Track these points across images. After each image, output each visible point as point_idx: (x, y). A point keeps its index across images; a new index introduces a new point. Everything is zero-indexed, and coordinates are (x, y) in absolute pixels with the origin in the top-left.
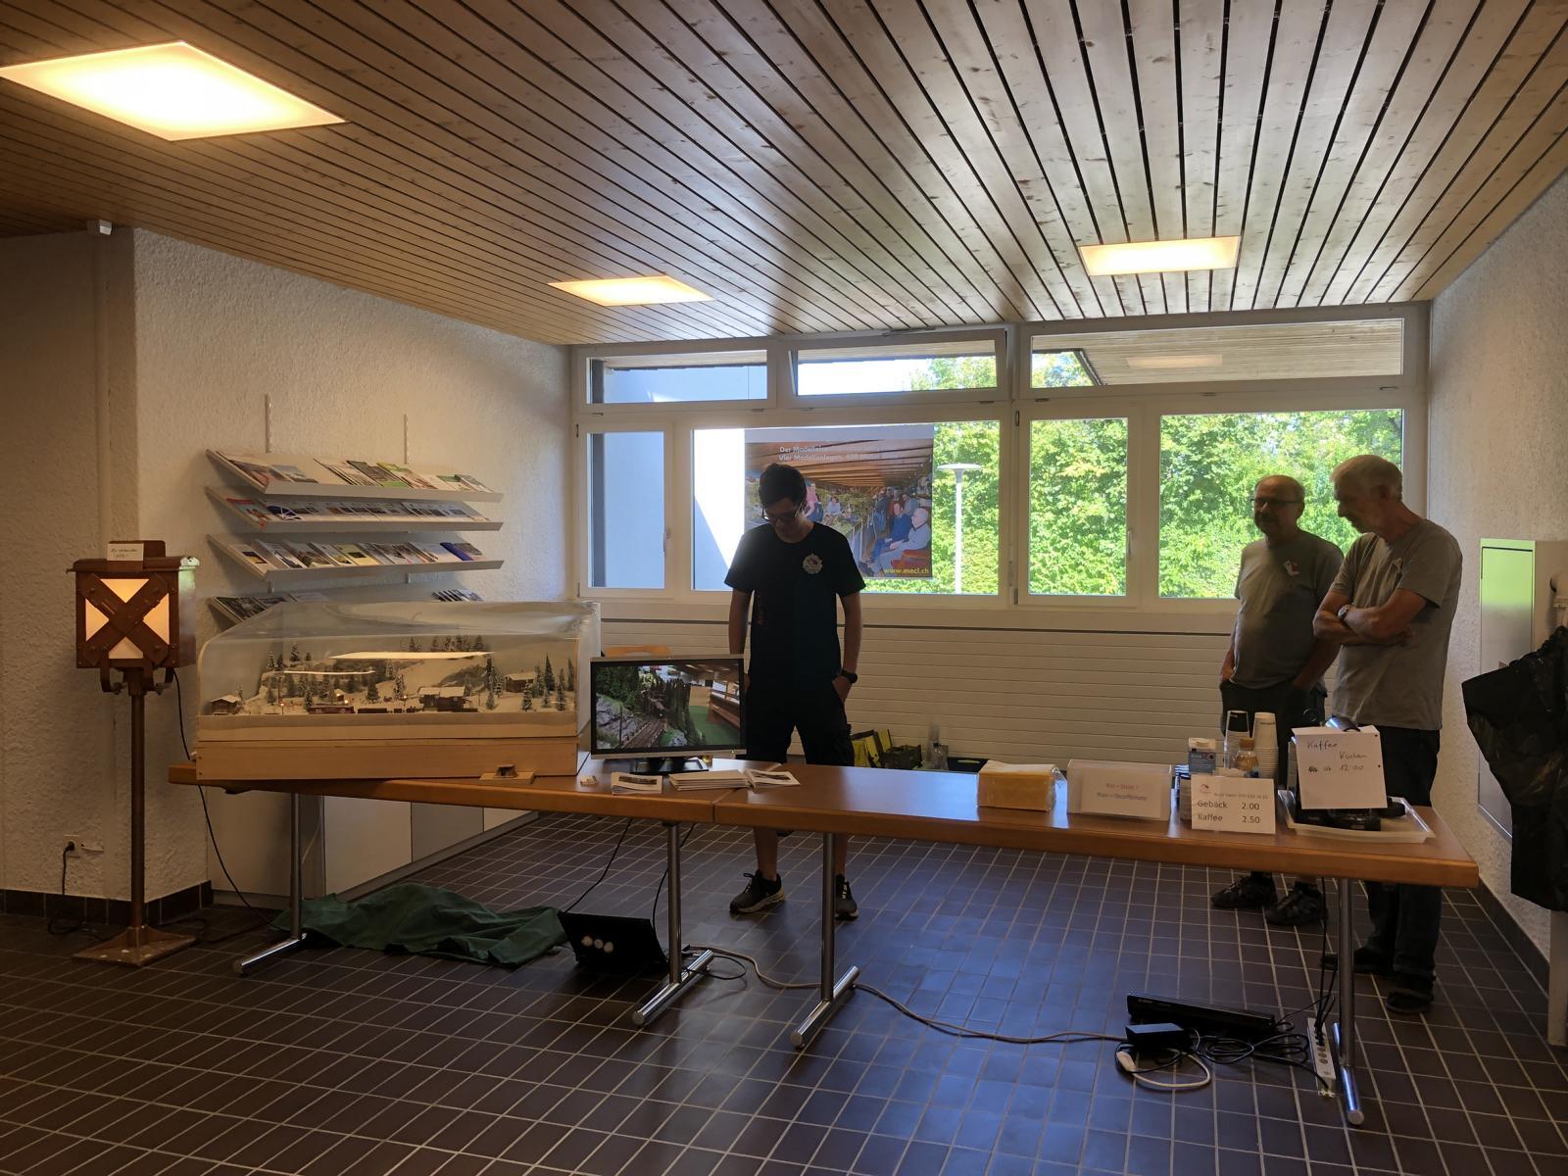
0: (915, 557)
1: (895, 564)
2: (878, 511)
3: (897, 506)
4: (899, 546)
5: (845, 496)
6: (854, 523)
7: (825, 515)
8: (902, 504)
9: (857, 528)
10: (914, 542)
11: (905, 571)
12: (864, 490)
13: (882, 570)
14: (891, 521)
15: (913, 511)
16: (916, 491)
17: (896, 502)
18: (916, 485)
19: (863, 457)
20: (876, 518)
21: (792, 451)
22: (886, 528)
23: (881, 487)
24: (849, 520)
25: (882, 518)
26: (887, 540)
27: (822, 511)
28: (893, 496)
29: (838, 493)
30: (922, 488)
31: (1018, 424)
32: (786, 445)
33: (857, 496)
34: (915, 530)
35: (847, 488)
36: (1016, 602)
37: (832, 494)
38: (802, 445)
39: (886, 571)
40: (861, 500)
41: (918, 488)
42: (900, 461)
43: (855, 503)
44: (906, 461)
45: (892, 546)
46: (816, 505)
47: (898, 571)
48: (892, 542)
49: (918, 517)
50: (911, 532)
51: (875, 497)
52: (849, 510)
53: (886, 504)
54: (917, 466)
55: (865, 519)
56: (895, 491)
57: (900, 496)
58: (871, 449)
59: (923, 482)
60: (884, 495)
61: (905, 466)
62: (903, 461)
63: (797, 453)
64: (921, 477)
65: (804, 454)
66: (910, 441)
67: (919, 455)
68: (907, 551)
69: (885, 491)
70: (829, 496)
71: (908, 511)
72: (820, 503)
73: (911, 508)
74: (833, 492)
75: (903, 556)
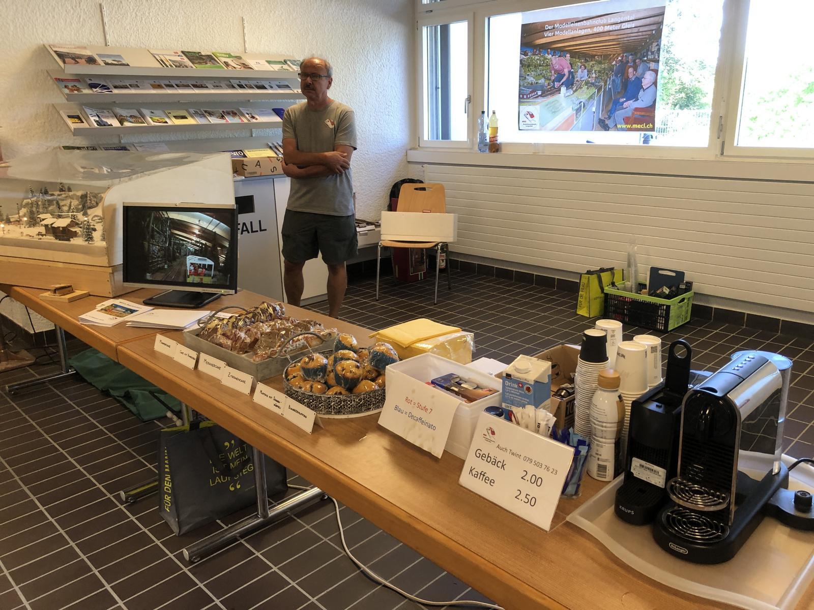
0: (643, 113)
1: (627, 120)
2: (616, 76)
3: (631, 70)
4: (631, 105)
5: (591, 63)
6: (596, 86)
7: (576, 79)
9: (599, 90)
10: (643, 101)
11: (635, 126)
12: (606, 57)
13: (616, 125)
14: (626, 83)
15: (644, 74)
16: (647, 55)
17: (630, 67)
18: (648, 50)
19: (607, 28)
20: (614, 81)
22: (622, 89)
23: (619, 55)
24: (593, 84)
25: (618, 81)
26: (622, 100)
27: (573, 77)
28: (628, 62)
29: (586, 61)
30: (653, 53)
32: (549, 23)
33: (600, 63)
34: (644, 90)
35: (592, 57)
36: (722, 154)
37: (581, 63)
38: (562, 22)
39: (619, 126)
40: (603, 66)
41: (650, 53)
42: (635, 30)
43: (598, 69)
44: (641, 29)
45: (625, 105)
46: (570, 72)
47: (629, 126)
48: (625, 101)
50: (641, 92)
52: (594, 75)
53: (622, 70)
54: (649, 33)
55: (606, 82)
56: (630, 57)
57: (634, 61)
58: (613, 21)
59: (654, 47)
60: (621, 61)
61: (640, 34)
62: (639, 30)
63: (558, 29)
64: (653, 42)
65: (562, 30)
66: (645, 10)
67: (652, 22)
68: (636, 109)
69: (622, 57)
70: (579, 64)
71: (640, 74)
72: (572, 70)
73: (642, 72)
74: (583, 61)
75: (633, 114)
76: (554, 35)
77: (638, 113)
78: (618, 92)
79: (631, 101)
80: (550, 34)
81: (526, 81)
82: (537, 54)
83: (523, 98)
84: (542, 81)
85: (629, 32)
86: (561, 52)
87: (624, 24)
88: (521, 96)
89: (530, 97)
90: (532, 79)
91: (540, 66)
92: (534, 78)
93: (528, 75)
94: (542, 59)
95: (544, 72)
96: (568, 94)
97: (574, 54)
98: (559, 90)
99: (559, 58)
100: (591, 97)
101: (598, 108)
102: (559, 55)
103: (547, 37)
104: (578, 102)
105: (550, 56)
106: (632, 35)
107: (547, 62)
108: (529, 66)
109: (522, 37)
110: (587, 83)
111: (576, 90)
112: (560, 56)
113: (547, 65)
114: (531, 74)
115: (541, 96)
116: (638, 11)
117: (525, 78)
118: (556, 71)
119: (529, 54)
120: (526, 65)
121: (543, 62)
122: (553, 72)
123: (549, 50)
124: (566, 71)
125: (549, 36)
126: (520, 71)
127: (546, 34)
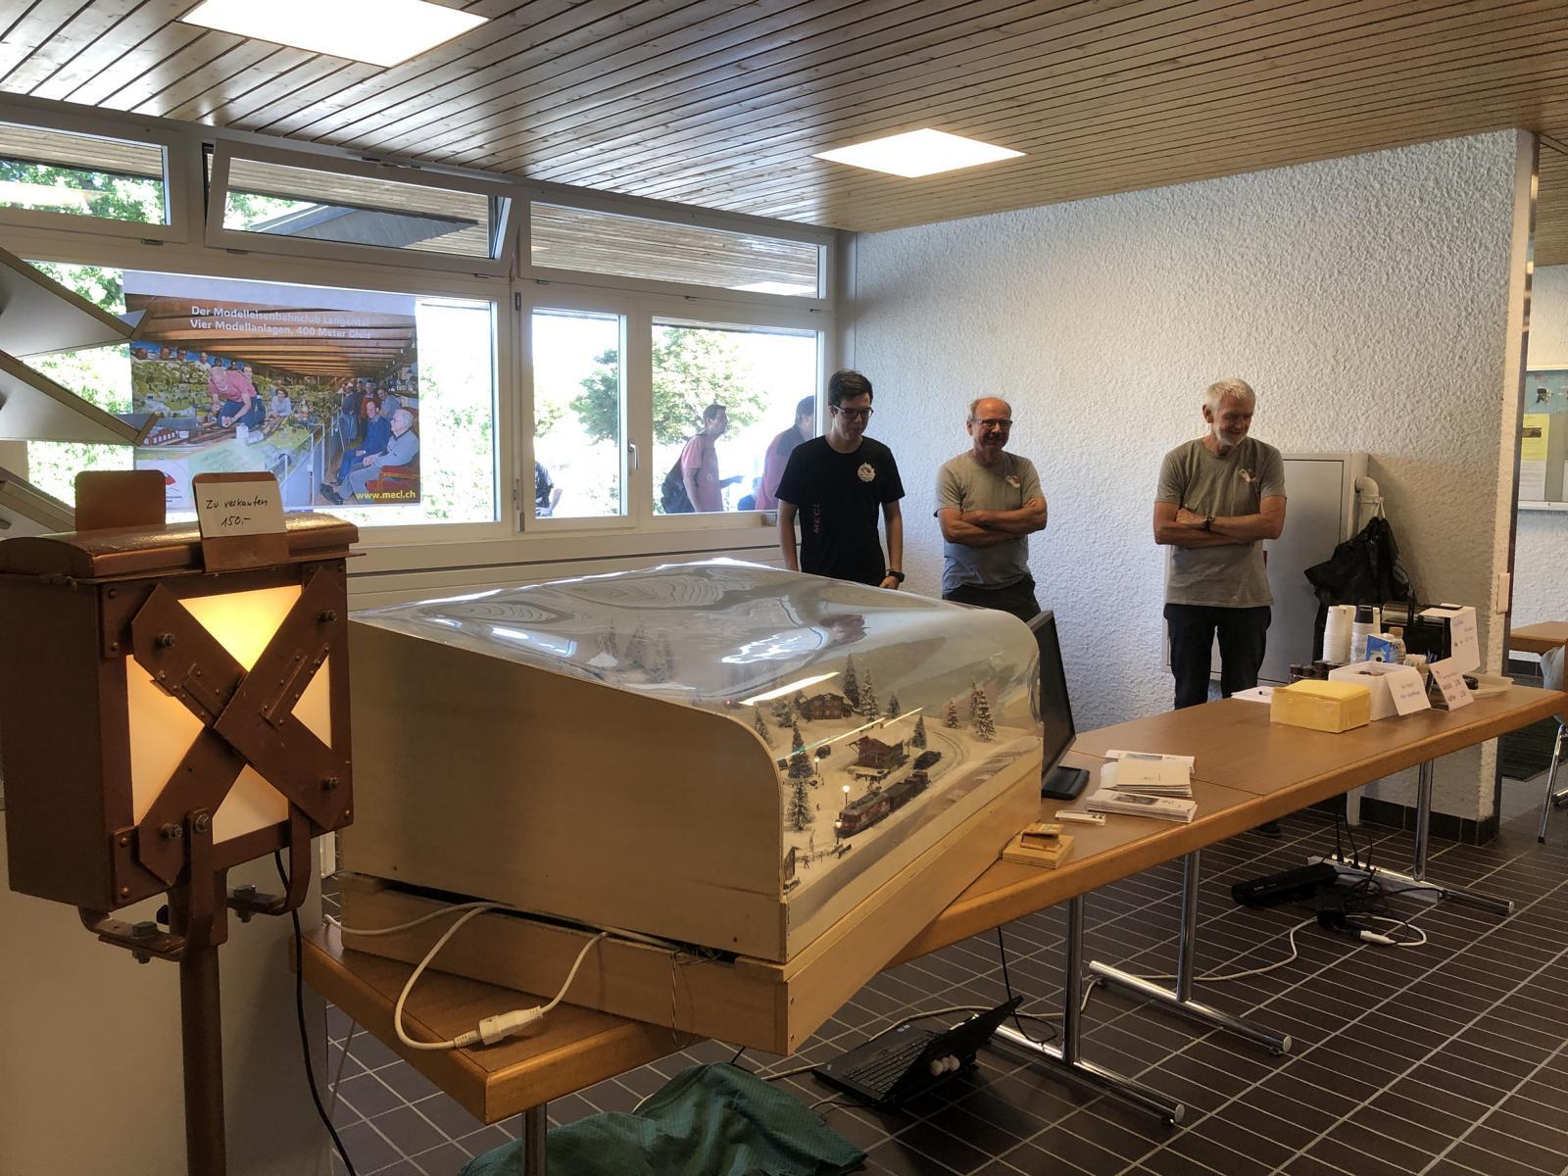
0: (396, 475)
1: (371, 486)
2: (346, 412)
3: (370, 405)
4: (375, 461)
5: (297, 388)
6: (312, 430)
7: (268, 414)
8: (378, 405)
9: (317, 434)
10: (395, 456)
11: (386, 495)
12: (325, 380)
13: (353, 494)
14: (363, 425)
15: (392, 412)
17: (369, 400)
18: (395, 378)
19: (322, 333)
20: (342, 421)
21: (211, 314)
22: (358, 435)
23: (349, 379)
24: (304, 424)
25: (351, 422)
26: (359, 453)
27: (262, 409)
28: (364, 392)
29: (287, 383)
30: (403, 382)
31: (518, 308)
32: (201, 304)
33: (314, 388)
34: (396, 439)
35: (299, 377)
37: (276, 385)
38: (229, 306)
39: (359, 496)
40: (320, 395)
42: (373, 343)
43: (313, 399)
44: (382, 344)
45: (367, 461)
46: (254, 400)
48: (365, 456)
49: (399, 422)
50: (391, 442)
51: (341, 391)
52: (305, 409)
53: (356, 404)
54: (394, 351)
55: (328, 422)
56: (368, 385)
57: (375, 392)
58: (330, 322)
59: (405, 375)
60: (352, 389)
61: (381, 350)
62: (378, 343)
63: (220, 318)
64: (402, 366)
65: (231, 321)
66: (385, 315)
67: (399, 336)
68: (386, 469)
69: (355, 383)
70: (274, 388)
71: (386, 413)
72: (259, 397)
73: (389, 410)
74: (279, 382)
75: (381, 476)
76: (213, 328)
77: (390, 474)
78: (352, 440)
79: (377, 455)
80: (204, 325)
82: (173, 359)
84: (188, 412)
85: (363, 345)
86: (234, 361)
87: (352, 330)
89: (158, 443)
90: (162, 406)
91: (181, 382)
92: (166, 404)
94: (186, 369)
95: (193, 394)
96: (255, 439)
97: (259, 369)
98: (231, 432)
99: (229, 372)
100: (303, 447)
101: (317, 465)
102: (229, 365)
103: (197, 328)
104: (276, 455)
105: (207, 366)
106: (368, 350)
107: (201, 376)
108: (150, 380)
110: (292, 422)
111: (270, 434)
112: (230, 369)
113: (200, 383)
114: (159, 396)
115: (188, 440)
116: (373, 315)
117: (143, 403)
118: (222, 396)
119: (149, 355)
120: (142, 377)
121: (188, 376)
122: (216, 396)
123: (204, 355)
124: (246, 397)
125: (202, 329)
126: (134, 387)
127: (194, 323)
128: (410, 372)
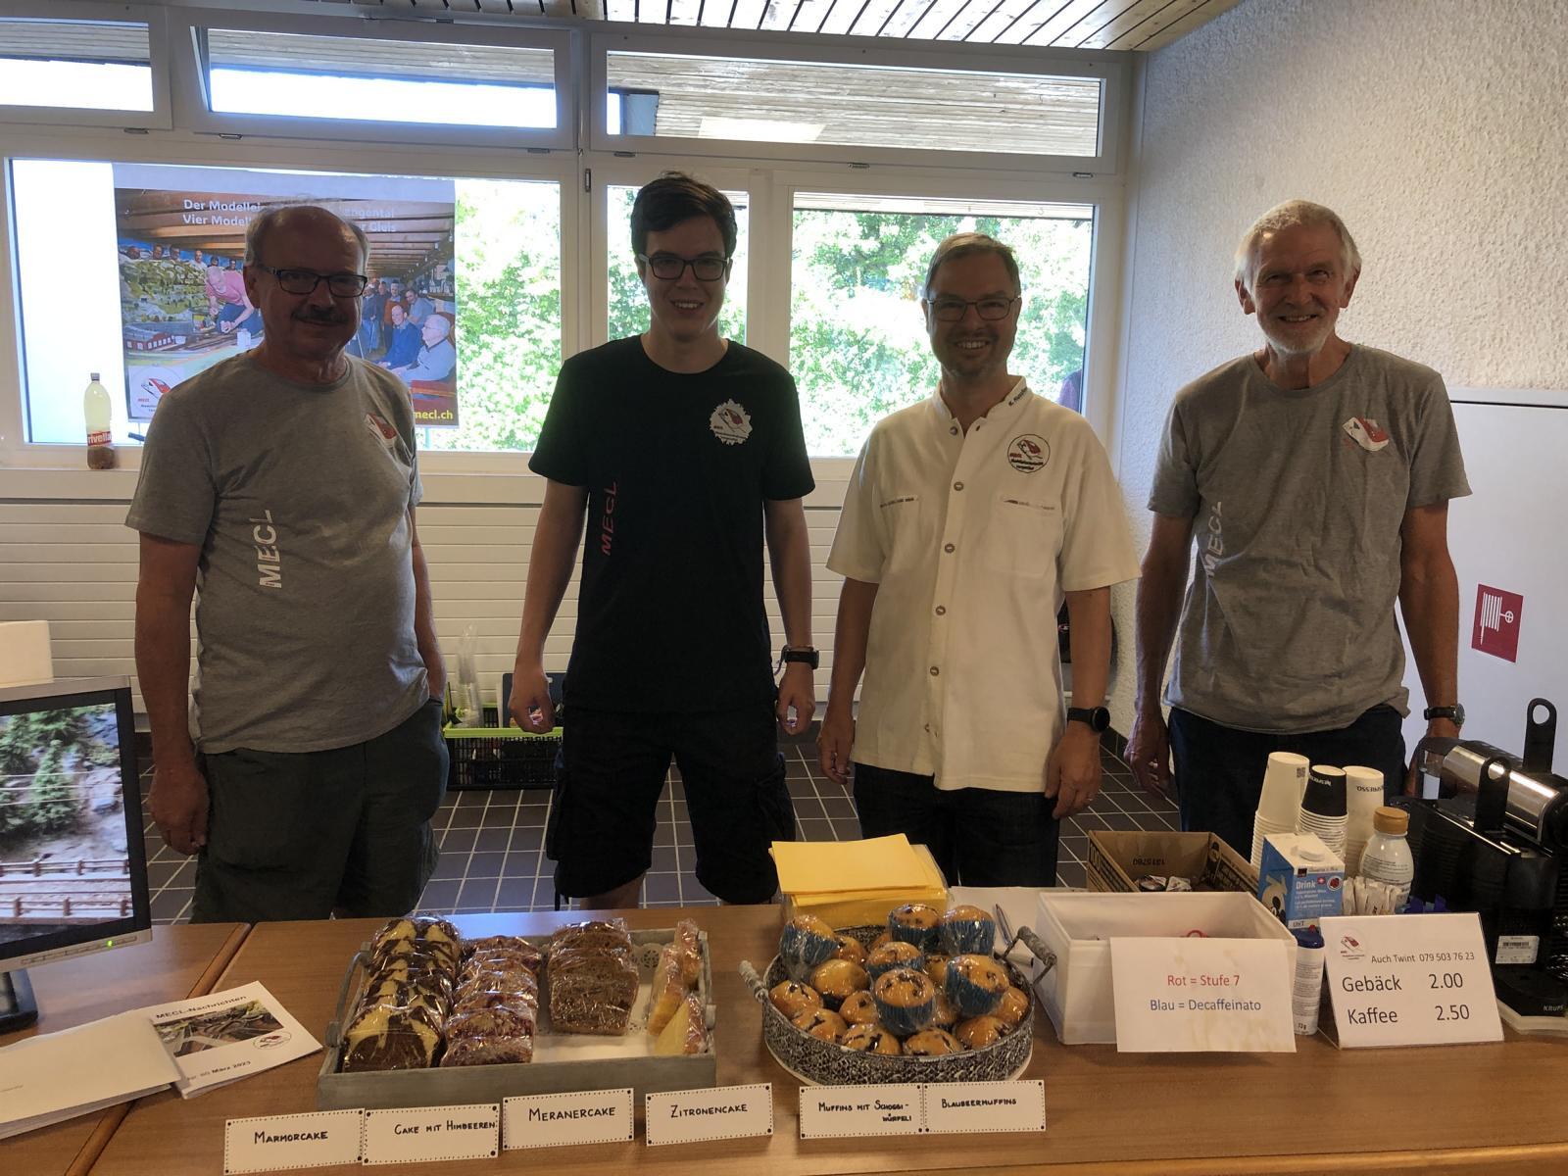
0: (430, 392)
2: (366, 318)
3: (396, 310)
4: (403, 375)
8: (406, 307)
10: (428, 369)
14: (388, 333)
15: (424, 319)
16: (427, 286)
17: (396, 303)
18: (428, 278)
20: (362, 328)
21: (207, 208)
22: (381, 344)
25: (372, 329)
26: (383, 365)
28: (389, 294)
30: (438, 283)
31: (588, 189)
32: (195, 197)
34: (428, 349)
38: (226, 198)
41: (432, 283)
42: (399, 238)
44: (411, 237)
49: (433, 330)
50: (423, 353)
53: (379, 308)
54: (428, 246)
57: (402, 294)
59: (440, 273)
60: (374, 291)
61: (410, 245)
62: (405, 238)
63: (215, 212)
64: (439, 263)
65: (228, 216)
66: (415, 204)
67: (431, 228)
68: (416, 384)
69: (377, 284)
73: (420, 315)
80: (198, 220)
81: (140, 312)
82: (166, 258)
83: (135, 348)
84: (184, 316)
85: (388, 239)
87: (374, 222)
88: (129, 344)
89: (153, 348)
90: (157, 309)
91: (176, 283)
92: (160, 307)
93: (144, 300)
94: (180, 269)
95: (189, 297)
98: (232, 338)
102: (226, 265)
103: (191, 224)
106: (393, 245)
107: (197, 277)
108: (144, 280)
109: (119, 216)
112: (229, 268)
113: (196, 284)
114: (153, 298)
115: (185, 346)
116: (400, 204)
117: (137, 305)
118: (220, 298)
119: (143, 254)
120: (135, 278)
121: (183, 277)
122: (213, 299)
125: (196, 224)
126: (122, 290)
127: (187, 218)
128: (446, 270)
